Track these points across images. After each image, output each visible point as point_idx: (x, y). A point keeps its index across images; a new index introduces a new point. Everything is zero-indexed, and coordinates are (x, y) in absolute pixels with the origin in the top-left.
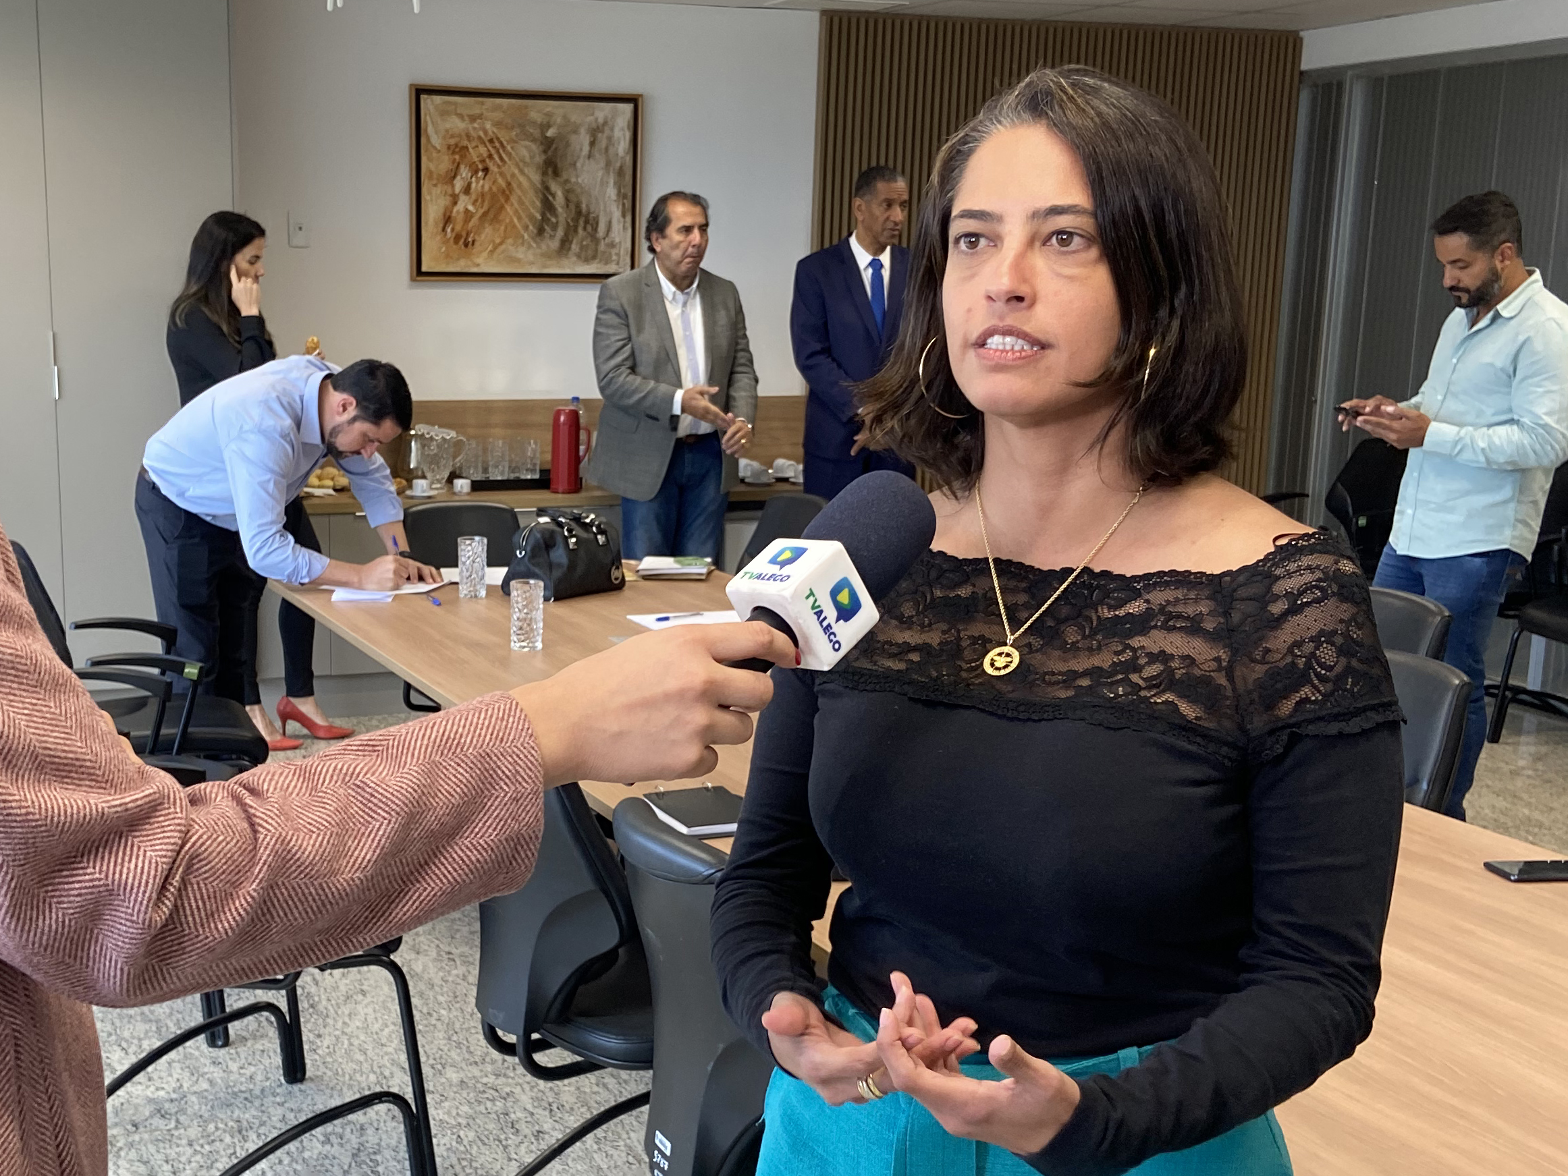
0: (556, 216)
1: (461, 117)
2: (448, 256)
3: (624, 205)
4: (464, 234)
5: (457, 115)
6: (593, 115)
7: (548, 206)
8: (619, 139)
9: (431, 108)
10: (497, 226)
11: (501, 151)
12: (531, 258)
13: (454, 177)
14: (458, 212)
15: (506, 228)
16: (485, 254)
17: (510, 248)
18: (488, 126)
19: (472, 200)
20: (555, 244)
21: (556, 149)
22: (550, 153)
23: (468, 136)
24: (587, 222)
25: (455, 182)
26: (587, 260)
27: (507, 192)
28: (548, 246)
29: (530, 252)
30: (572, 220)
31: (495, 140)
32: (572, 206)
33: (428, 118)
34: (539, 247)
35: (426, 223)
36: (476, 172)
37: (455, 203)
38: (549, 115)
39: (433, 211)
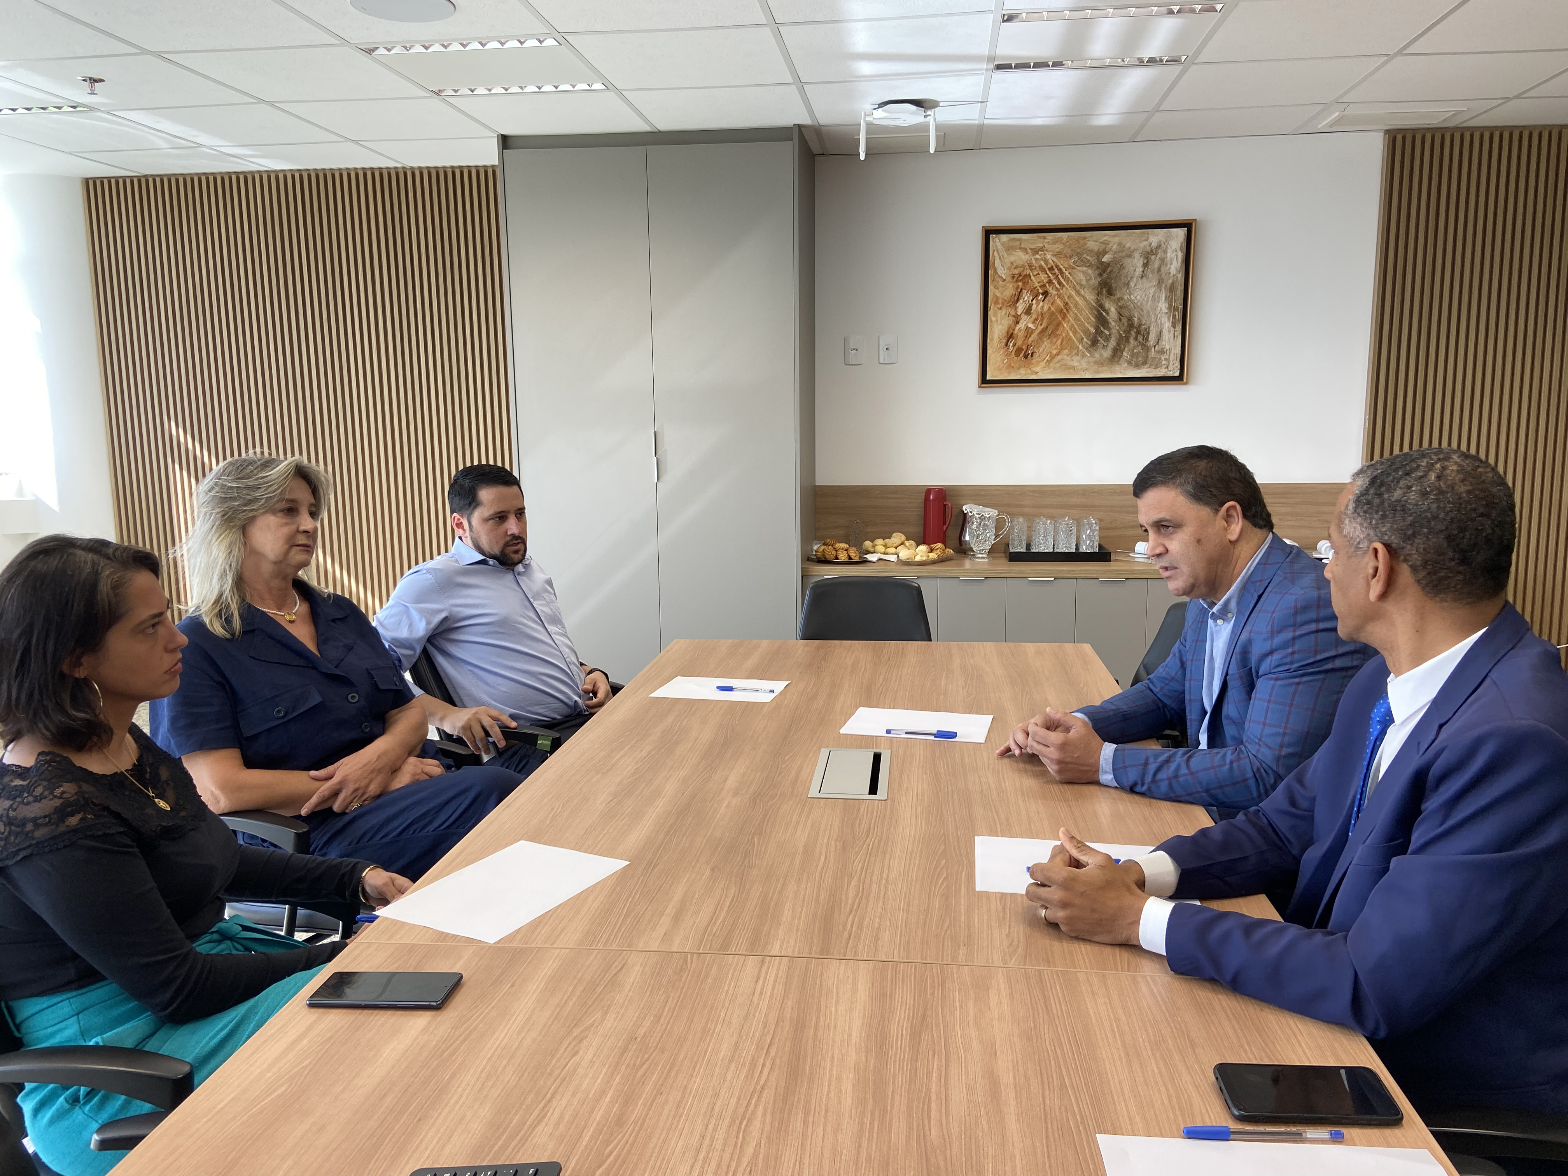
0: (1109, 329)
1: (1025, 250)
2: (1010, 367)
3: (1174, 317)
4: (1024, 347)
5: (1021, 249)
6: (1147, 240)
7: (1102, 321)
8: (1172, 259)
9: (999, 244)
10: (1055, 340)
11: (1060, 276)
12: (1085, 365)
13: (1018, 300)
14: (1020, 330)
15: (1063, 340)
16: (1043, 364)
17: (1065, 357)
18: (1049, 257)
19: (1032, 319)
20: (1107, 353)
21: (1110, 272)
22: (1105, 275)
23: (1030, 266)
24: (1138, 333)
25: (1018, 305)
26: (1137, 366)
27: (1064, 312)
28: (1101, 355)
29: (1085, 360)
30: (1124, 331)
31: (1054, 267)
32: (1125, 320)
33: (995, 253)
34: (1092, 356)
35: (992, 340)
36: (1037, 296)
37: (1018, 322)
38: (1106, 243)
39: (997, 331)
